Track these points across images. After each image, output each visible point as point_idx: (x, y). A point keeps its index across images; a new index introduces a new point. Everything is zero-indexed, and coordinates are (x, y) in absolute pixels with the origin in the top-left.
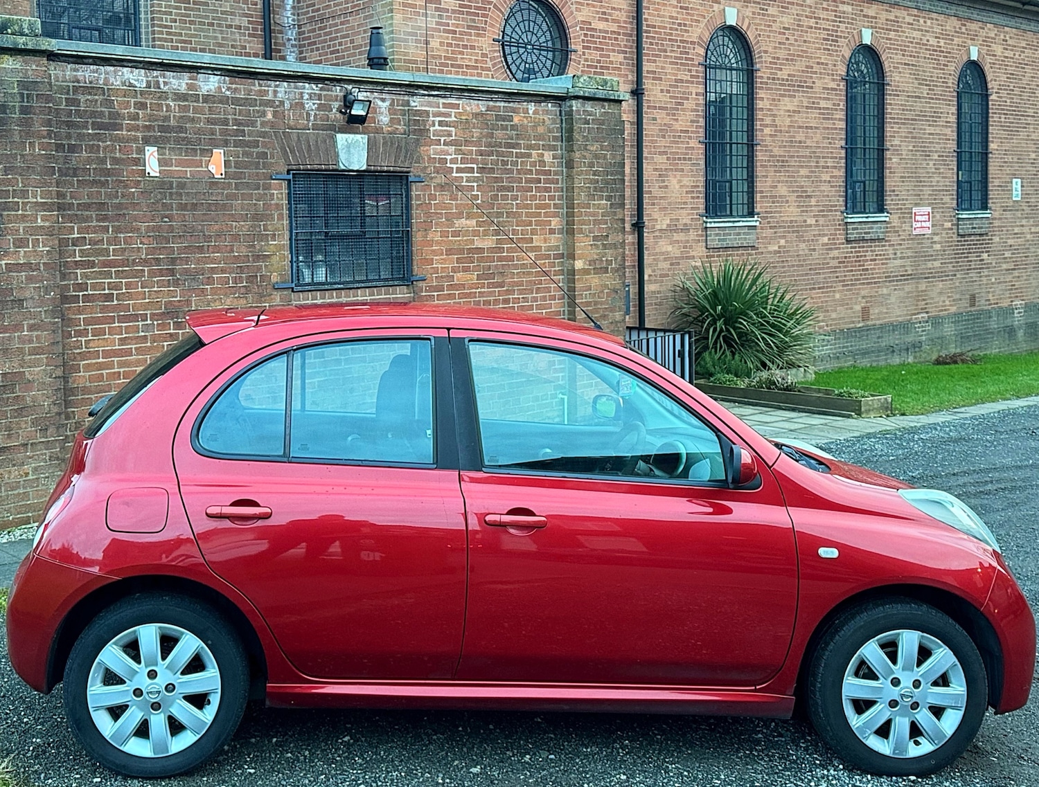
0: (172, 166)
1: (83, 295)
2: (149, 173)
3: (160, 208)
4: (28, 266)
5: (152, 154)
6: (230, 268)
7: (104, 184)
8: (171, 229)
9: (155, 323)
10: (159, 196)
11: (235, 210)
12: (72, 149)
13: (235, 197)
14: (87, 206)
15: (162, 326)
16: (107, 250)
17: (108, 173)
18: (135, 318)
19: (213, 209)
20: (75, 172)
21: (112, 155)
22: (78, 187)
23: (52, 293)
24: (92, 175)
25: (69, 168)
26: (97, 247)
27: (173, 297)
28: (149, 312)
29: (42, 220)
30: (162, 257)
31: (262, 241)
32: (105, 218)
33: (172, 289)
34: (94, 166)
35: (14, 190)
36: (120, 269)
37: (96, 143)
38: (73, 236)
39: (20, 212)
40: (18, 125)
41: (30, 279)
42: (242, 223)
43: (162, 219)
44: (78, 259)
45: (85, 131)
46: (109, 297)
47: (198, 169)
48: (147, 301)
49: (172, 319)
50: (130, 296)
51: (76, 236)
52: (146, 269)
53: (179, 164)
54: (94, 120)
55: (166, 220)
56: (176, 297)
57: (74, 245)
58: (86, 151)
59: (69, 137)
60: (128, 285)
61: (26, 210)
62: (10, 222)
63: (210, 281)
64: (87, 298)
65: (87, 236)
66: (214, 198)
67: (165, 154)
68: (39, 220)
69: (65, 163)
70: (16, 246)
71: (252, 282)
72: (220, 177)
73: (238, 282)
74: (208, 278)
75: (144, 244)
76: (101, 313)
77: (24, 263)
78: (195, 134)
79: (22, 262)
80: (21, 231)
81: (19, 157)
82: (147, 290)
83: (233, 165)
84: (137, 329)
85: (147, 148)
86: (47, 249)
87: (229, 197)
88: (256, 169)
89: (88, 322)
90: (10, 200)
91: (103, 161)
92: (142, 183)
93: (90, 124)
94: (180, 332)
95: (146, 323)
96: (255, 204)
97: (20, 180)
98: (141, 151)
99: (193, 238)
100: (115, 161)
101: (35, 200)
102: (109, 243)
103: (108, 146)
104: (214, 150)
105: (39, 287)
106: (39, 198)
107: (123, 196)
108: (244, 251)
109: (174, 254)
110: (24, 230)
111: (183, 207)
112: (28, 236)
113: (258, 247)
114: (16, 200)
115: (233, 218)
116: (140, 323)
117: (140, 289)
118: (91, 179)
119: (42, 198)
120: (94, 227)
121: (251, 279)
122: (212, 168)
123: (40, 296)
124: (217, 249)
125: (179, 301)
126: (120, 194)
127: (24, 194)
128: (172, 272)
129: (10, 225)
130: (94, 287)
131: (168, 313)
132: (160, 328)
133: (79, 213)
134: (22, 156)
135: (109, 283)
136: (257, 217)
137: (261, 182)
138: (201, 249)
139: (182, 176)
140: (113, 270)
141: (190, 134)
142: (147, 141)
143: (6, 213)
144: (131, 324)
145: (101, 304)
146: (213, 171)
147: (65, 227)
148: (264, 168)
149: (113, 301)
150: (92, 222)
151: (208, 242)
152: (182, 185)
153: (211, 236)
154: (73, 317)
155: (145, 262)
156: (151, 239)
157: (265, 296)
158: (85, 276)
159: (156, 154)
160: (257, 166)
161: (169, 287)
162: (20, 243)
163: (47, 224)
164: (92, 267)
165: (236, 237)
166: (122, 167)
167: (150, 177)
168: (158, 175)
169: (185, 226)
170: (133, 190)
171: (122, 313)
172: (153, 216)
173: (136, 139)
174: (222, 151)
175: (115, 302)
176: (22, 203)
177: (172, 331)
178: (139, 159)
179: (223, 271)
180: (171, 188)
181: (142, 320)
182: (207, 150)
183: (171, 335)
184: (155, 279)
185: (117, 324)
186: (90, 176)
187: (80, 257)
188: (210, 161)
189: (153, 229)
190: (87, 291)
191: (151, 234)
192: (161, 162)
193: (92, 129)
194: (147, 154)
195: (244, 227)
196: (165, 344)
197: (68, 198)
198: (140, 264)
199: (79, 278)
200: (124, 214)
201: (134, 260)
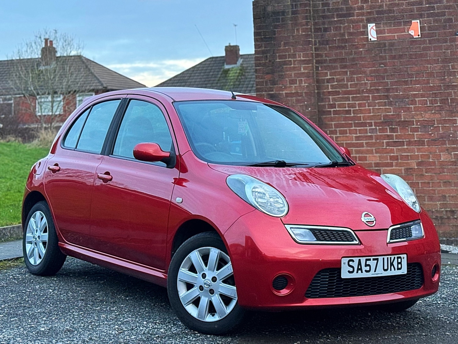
0: (385, 33)
1: (333, 111)
2: (370, 39)
3: (378, 59)
4: (297, 94)
5: (372, 28)
6: (427, 94)
7: (344, 48)
8: (386, 71)
9: (378, 128)
10: (377, 52)
11: (430, 57)
12: (326, 30)
13: (429, 49)
14: (335, 61)
15: (381, 130)
16: (347, 85)
17: (346, 41)
18: (364, 125)
19: (414, 57)
20: (327, 42)
21: (349, 31)
22: (329, 50)
23: (310, 109)
24: (337, 43)
25: (324, 41)
26: (341, 83)
27: (388, 112)
28: (373, 121)
29: (304, 69)
30: (380, 88)
31: (451, 76)
32: (345, 67)
33: (387, 107)
34: (338, 38)
35: (289, 54)
36: (355, 95)
37: (339, 25)
38: (327, 77)
39: (292, 66)
40: (291, 21)
41: (298, 101)
42: (435, 65)
43: (380, 64)
44: (330, 90)
45: (333, 20)
46: (348, 112)
47: (402, 34)
48: (372, 114)
49: (388, 126)
50: (361, 111)
51: (329, 77)
52: (370, 95)
53: (390, 31)
54: (337, 13)
55: (383, 65)
56: (391, 112)
57: (328, 82)
58: (333, 30)
59: (324, 23)
60: (360, 105)
61: (295, 64)
62: (287, 71)
63: (413, 102)
64: (336, 112)
65: (335, 77)
66: (414, 51)
67: (380, 27)
68: (302, 69)
69: (322, 38)
70: (290, 84)
71: (445, 103)
72: (418, 37)
73: (433, 103)
74: (412, 100)
75: (369, 81)
76: (344, 121)
77: (295, 93)
78: (400, 13)
79: (293, 92)
80: (293, 75)
81: (291, 37)
82: (371, 108)
83: (427, 28)
84: (366, 131)
85: (369, 25)
86: (307, 84)
87: (424, 49)
88: (444, 29)
89: (337, 126)
90: (287, 59)
91: (343, 35)
92: (367, 45)
93: (335, 15)
94: (394, 134)
95: (371, 128)
96: (444, 52)
97: (292, 49)
98: (366, 27)
99: (400, 76)
100: (350, 34)
101: (299, 59)
102: (348, 81)
103: (346, 26)
104: (413, 21)
105: (302, 105)
106: (302, 57)
107: (355, 53)
108: (437, 83)
109: (388, 86)
110: (294, 75)
111: (394, 57)
112: (296, 78)
113: (448, 80)
114: (290, 59)
115: (428, 62)
116: (368, 128)
117: (367, 107)
118: (336, 45)
119: (303, 57)
120: (339, 72)
121: (444, 101)
122: (412, 32)
123: (303, 110)
124: (417, 82)
125: (392, 115)
126: (353, 52)
127: (294, 56)
128: (387, 97)
129: (288, 73)
130: (340, 106)
131: (385, 122)
132: (381, 131)
133: (330, 64)
134: (293, 36)
135: (348, 104)
136: (446, 61)
137: (448, 38)
138: (406, 83)
139: (392, 39)
140: (351, 96)
141: (396, 13)
142: (369, 21)
143: (285, 66)
144: (362, 128)
145: (344, 116)
146: (413, 34)
147: (322, 73)
148: (450, 28)
149: (351, 114)
150: (338, 69)
151: (411, 78)
152: (392, 45)
153: (413, 74)
154: (328, 123)
155: (369, 91)
156: (373, 78)
157: (455, 112)
158: (334, 100)
159: (374, 28)
160: (444, 27)
161: (386, 106)
162: (293, 82)
163: (306, 71)
164: (338, 95)
165: (431, 74)
166: (354, 37)
167: (371, 41)
168: (376, 39)
169: (395, 68)
170: (361, 50)
171: (357, 122)
172: (374, 64)
173: (362, 21)
174: (418, 21)
175: (352, 115)
176: (294, 61)
177: (389, 133)
178: (364, 31)
179: (422, 96)
180: (385, 46)
181: (369, 126)
182: (408, 22)
183: (388, 136)
184: (377, 101)
185: (353, 128)
186: (336, 44)
187: (331, 89)
188: (410, 28)
189: (374, 71)
190: (335, 108)
191: (373, 75)
192: (378, 32)
193: (337, 18)
194: (369, 28)
195: (437, 67)
196: (385, 141)
197: (324, 56)
198: (367, 92)
199: (331, 101)
200: (356, 64)
201: (363, 90)
